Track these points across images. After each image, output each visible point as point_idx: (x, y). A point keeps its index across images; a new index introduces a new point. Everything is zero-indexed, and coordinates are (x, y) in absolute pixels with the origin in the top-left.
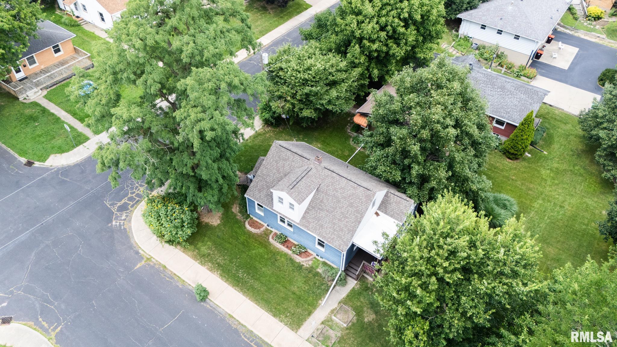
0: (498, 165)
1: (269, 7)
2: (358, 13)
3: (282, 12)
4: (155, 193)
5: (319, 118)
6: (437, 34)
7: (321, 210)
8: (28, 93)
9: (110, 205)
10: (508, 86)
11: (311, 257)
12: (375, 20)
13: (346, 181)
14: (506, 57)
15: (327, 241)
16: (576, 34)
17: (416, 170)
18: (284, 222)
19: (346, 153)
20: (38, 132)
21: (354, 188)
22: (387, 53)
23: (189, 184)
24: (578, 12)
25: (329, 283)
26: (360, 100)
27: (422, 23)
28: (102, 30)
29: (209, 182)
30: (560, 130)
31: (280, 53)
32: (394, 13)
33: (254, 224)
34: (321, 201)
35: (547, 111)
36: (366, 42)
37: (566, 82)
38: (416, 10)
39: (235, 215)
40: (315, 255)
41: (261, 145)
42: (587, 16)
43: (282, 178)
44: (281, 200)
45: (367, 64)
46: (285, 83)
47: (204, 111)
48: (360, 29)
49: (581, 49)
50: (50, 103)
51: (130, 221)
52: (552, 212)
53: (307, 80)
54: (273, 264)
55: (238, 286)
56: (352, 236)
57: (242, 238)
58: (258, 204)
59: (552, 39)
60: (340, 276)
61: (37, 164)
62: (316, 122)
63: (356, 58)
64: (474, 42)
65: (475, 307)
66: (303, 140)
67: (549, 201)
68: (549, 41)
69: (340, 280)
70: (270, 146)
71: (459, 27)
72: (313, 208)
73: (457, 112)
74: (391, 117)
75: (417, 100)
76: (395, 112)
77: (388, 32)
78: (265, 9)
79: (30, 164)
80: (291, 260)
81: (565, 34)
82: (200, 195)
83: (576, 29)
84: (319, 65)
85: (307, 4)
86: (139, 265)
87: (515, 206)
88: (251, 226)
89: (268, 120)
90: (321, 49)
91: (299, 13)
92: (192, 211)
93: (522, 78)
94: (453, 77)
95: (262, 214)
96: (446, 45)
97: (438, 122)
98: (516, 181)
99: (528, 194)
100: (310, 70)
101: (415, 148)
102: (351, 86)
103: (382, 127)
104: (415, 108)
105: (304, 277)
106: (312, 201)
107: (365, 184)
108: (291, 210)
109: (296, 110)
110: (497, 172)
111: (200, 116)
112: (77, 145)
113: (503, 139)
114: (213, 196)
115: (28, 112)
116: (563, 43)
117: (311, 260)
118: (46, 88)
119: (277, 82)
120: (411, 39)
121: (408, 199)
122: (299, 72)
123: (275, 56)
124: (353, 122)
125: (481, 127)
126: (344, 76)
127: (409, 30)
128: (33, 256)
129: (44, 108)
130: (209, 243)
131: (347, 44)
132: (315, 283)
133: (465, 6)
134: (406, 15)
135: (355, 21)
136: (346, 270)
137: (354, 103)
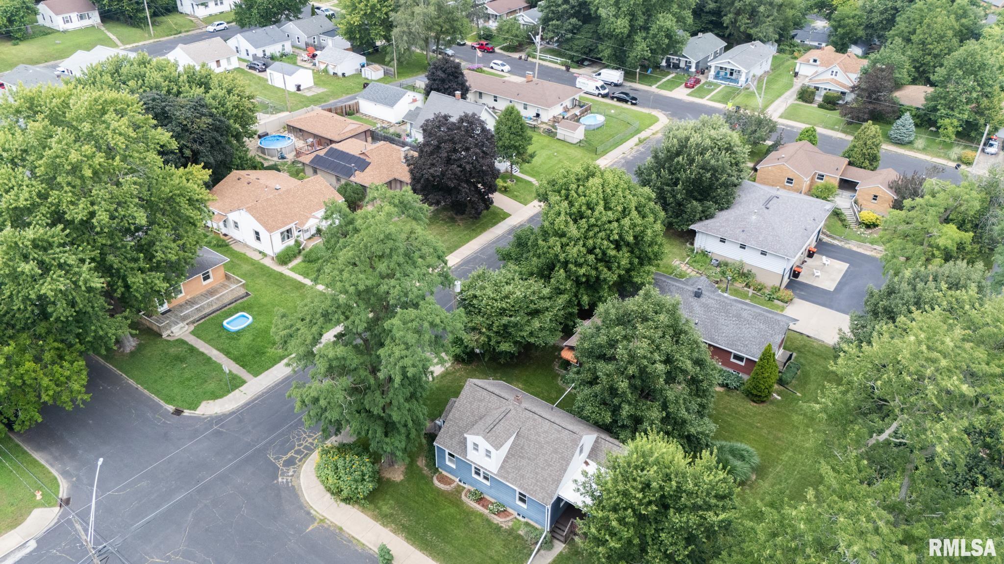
0: (740, 409)
1: (458, 218)
2: (563, 235)
3: (474, 224)
4: (328, 443)
5: (519, 353)
6: (656, 256)
7: (523, 458)
8: (173, 329)
9: (275, 459)
10: (745, 314)
11: (511, 517)
12: (581, 243)
13: (549, 423)
14: (754, 276)
15: (529, 493)
16: (847, 246)
17: (626, 411)
18: (479, 474)
19: (554, 395)
20: (187, 374)
21: (559, 431)
22: (597, 278)
23: (376, 427)
24: (848, 218)
25: (533, 547)
26: (568, 332)
27: (637, 244)
28: (255, 250)
29: (398, 426)
30: (818, 367)
31: (474, 278)
32: (602, 234)
33: (444, 480)
34: (522, 448)
35: (803, 343)
36: (572, 267)
37: (830, 307)
38: (627, 232)
39: (421, 470)
40: (515, 514)
41: (450, 386)
42: (860, 224)
43: (476, 422)
44: (476, 447)
45: (574, 290)
46: (480, 312)
47: (407, 349)
48: (564, 252)
49: (851, 264)
50: (199, 340)
51: (298, 477)
52: (803, 465)
53: (505, 310)
54: (466, 525)
55: (426, 550)
56: (557, 486)
57: (430, 497)
58: (450, 454)
59: (814, 253)
60: (545, 538)
61: (187, 413)
62: (517, 357)
63: (561, 284)
64: (715, 257)
65: (676, 544)
66: (501, 379)
67: (801, 453)
68: (810, 255)
69: (545, 542)
70: (462, 387)
71: (694, 240)
72: (513, 455)
73: (667, 346)
74: (597, 352)
75: (623, 333)
76: (600, 346)
77: (596, 255)
78: (452, 220)
79: (178, 412)
80: (488, 521)
81: (832, 245)
82: (387, 440)
83: (846, 239)
84: (518, 293)
85: (505, 213)
86: (311, 528)
87: (755, 458)
88: (439, 481)
89: (459, 356)
90: (521, 273)
91: (495, 224)
92: (373, 463)
93: (776, 302)
94: (661, 309)
95: (454, 466)
96: (678, 263)
97: (645, 357)
98: (762, 428)
99: (775, 445)
100: (509, 298)
101: (623, 385)
102: (556, 315)
103: (588, 362)
104: (622, 342)
105: (503, 540)
106: (511, 448)
107: (570, 427)
108: (487, 459)
109: (492, 343)
110: (738, 419)
111: (404, 353)
112: (233, 390)
113: (745, 377)
114: (400, 442)
115: (173, 351)
116: (827, 256)
117: (511, 520)
118: (193, 322)
119: (470, 311)
120: (624, 262)
121: (621, 444)
122: (496, 300)
123: (468, 281)
124: (561, 358)
125: (699, 362)
126: (548, 304)
127: (621, 252)
128: (190, 518)
129: (192, 346)
130: (391, 502)
131: (551, 267)
132: (516, 547)
133: (698, 216)
134: (617, 237)
135: (558, 244)
136: (552, 531)
137: (561, 334)
